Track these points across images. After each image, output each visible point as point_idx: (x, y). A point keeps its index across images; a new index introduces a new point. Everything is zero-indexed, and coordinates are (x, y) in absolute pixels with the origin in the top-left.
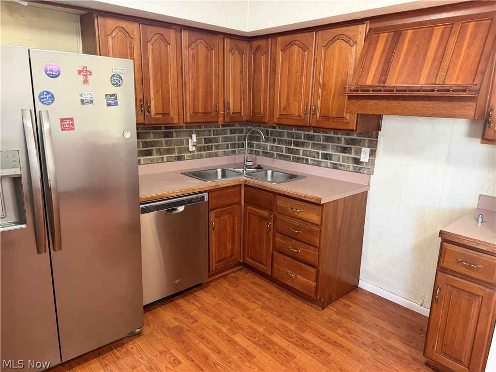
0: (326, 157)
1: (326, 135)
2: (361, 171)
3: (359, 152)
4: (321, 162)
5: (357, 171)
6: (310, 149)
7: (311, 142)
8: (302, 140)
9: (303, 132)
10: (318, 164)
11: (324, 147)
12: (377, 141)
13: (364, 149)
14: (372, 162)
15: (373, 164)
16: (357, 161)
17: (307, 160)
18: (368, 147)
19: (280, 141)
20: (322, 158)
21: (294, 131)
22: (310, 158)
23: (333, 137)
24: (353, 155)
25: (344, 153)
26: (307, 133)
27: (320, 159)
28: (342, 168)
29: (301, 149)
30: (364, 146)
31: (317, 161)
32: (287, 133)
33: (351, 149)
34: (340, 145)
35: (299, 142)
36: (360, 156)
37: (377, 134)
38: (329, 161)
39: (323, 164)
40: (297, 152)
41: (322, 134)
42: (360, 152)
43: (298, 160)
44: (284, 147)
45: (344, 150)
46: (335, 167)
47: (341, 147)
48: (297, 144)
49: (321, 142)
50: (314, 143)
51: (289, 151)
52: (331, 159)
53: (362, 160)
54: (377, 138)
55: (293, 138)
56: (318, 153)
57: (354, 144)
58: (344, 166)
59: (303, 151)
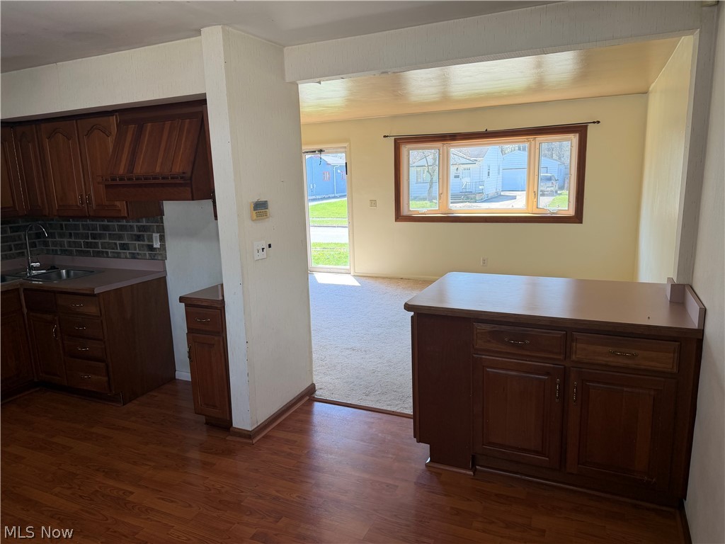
0: (124, 247)
1: (119, 223)
2: (156, 258)
3: (150, 239)
4: (120, 253)
5: (153, 258)
6: (107, 240)
7: (107, 232)
8: (99, 232)
9: (98, 223)
10: (118, 256)
11: (120, 237)
12: (163, 226)
13: (154, 235)
14: (163, 247)
15: (165, 249)
16: (151, 248)
17: (107, 253)
18: (158, 233)
19: (77, 236)
20: (121, 249)
21: (88, 222)
22: (109, 251)
23: (126, 226)
24: (146, 243)
25: (139, 241)
26: (102, 223)
27: (119, 251)
28: (140, 257)
29: (99, 241)
30: (153, 232)
31: (116, 253)
32: (83, 225)
33: (143, 236)
34: (134, 233)
35: (96, 234)
36: (152, 242)
37: (162, 219)
38: (128, 251)
39: (122, 255)
40: (96, 245)
41: (116, 224)
42: (152, 238)
43: (98, 254)
44: (82, 241)
45: (138, 238)
46: (134, 256)
47: (135, 235)
48: (94, 237)
49: (117, 232)
50: (110, 234)
51: (87, 245)
52: (128, 250)
53: (155, 246)
54: (163, 223)
55: (89, 230)
56: (116, 244)
57: (145, 231)
58: (141, 254)
59: (102, 244)
